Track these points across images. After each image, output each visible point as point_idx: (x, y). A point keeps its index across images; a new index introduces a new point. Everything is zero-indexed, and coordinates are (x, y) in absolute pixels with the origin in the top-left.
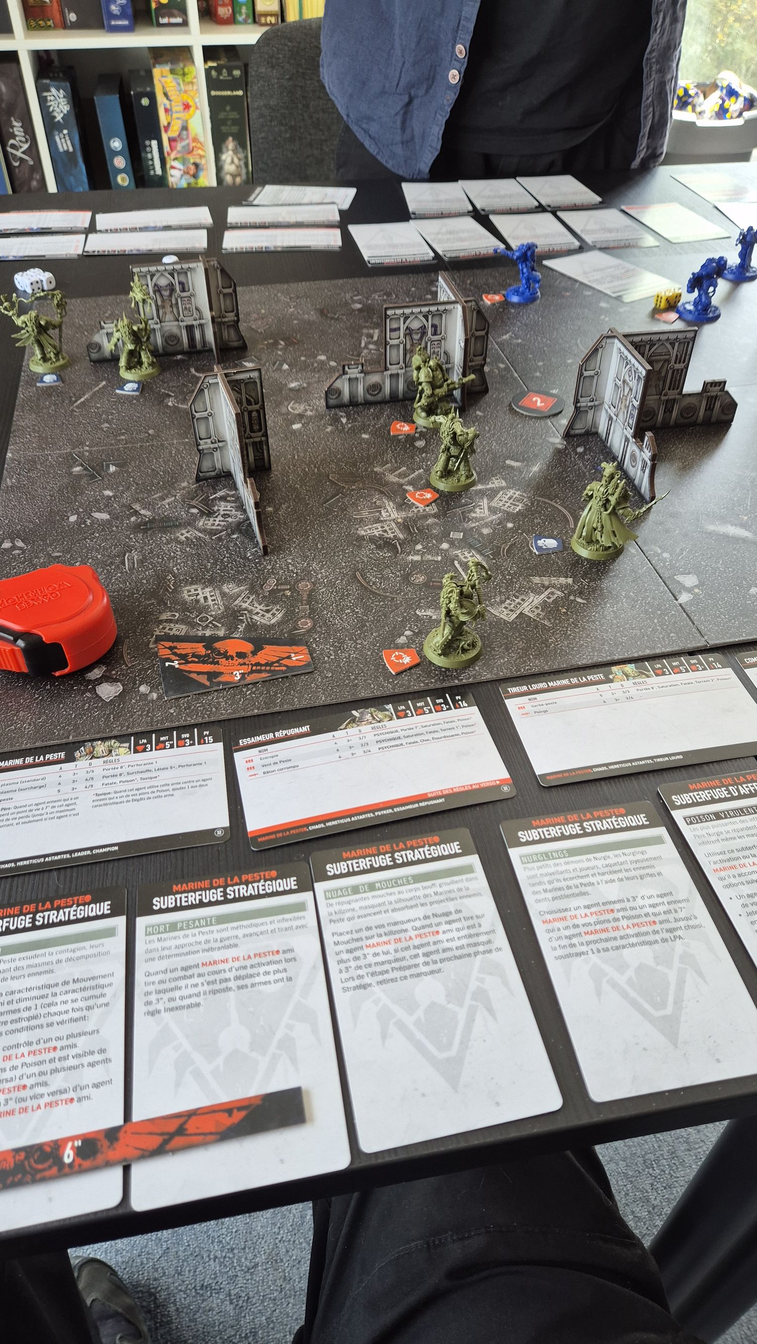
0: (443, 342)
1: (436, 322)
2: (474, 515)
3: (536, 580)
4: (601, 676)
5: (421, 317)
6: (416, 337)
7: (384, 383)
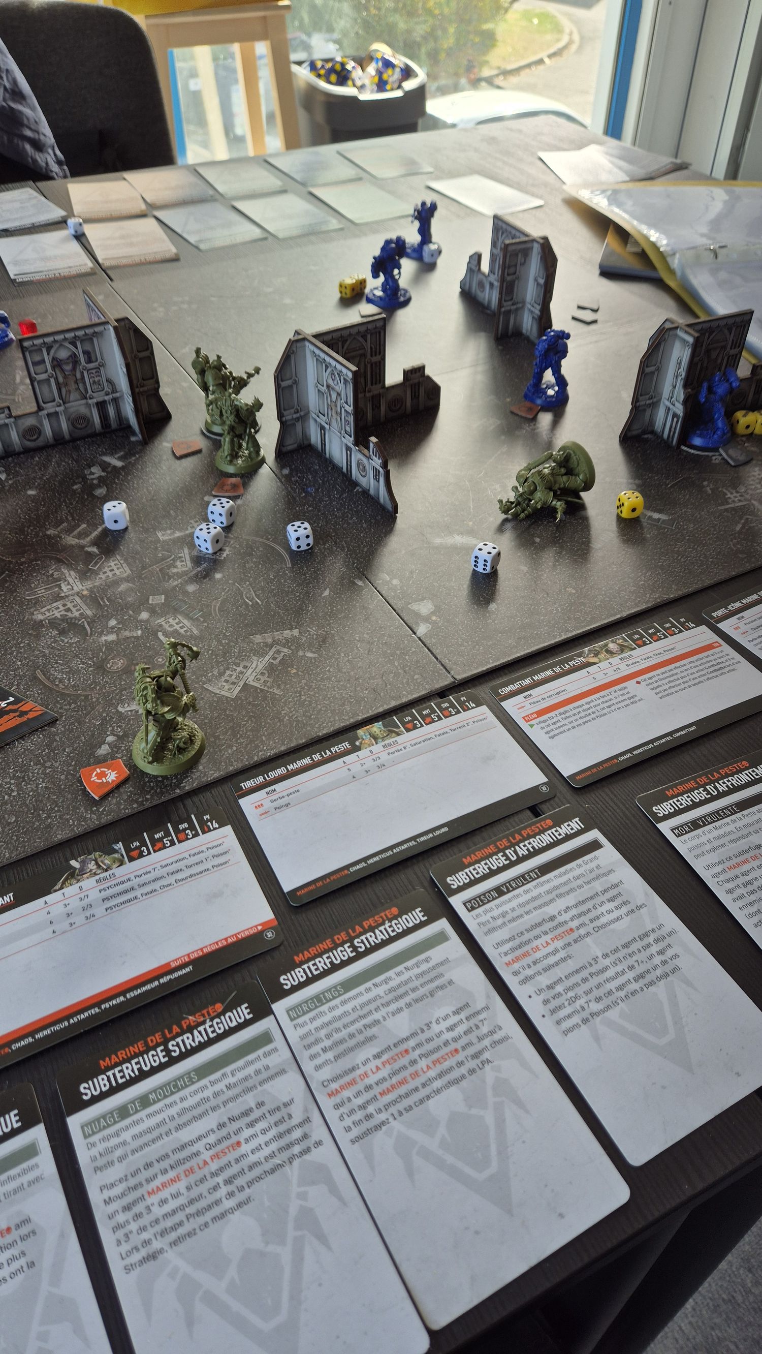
0: (102, 369)
1: (88, 347)
2: (175, 570)
3: (258, 639)
4: (346, 745)
5: (67, 344)
6: (68, 367)
7: (42, 425)
